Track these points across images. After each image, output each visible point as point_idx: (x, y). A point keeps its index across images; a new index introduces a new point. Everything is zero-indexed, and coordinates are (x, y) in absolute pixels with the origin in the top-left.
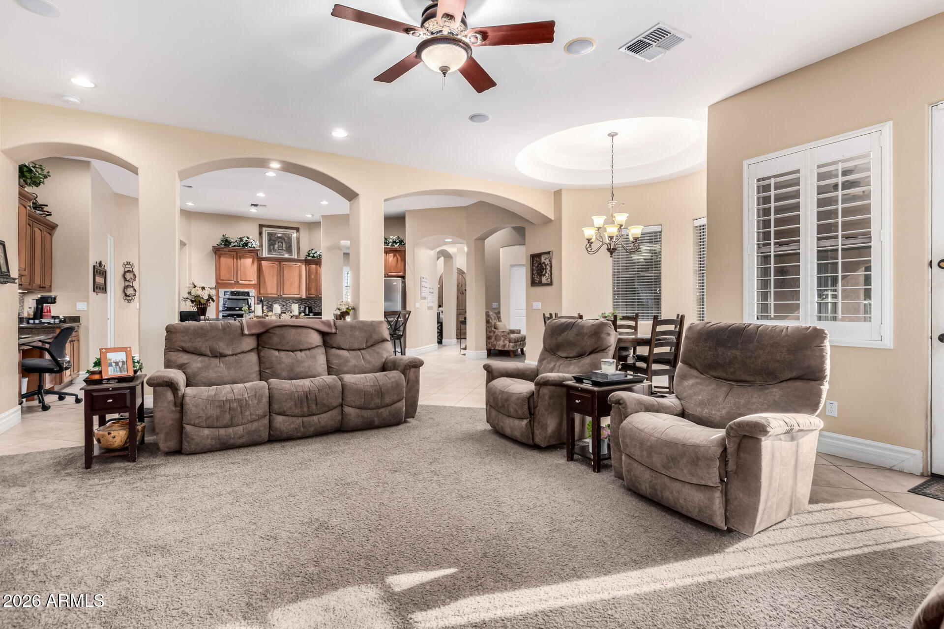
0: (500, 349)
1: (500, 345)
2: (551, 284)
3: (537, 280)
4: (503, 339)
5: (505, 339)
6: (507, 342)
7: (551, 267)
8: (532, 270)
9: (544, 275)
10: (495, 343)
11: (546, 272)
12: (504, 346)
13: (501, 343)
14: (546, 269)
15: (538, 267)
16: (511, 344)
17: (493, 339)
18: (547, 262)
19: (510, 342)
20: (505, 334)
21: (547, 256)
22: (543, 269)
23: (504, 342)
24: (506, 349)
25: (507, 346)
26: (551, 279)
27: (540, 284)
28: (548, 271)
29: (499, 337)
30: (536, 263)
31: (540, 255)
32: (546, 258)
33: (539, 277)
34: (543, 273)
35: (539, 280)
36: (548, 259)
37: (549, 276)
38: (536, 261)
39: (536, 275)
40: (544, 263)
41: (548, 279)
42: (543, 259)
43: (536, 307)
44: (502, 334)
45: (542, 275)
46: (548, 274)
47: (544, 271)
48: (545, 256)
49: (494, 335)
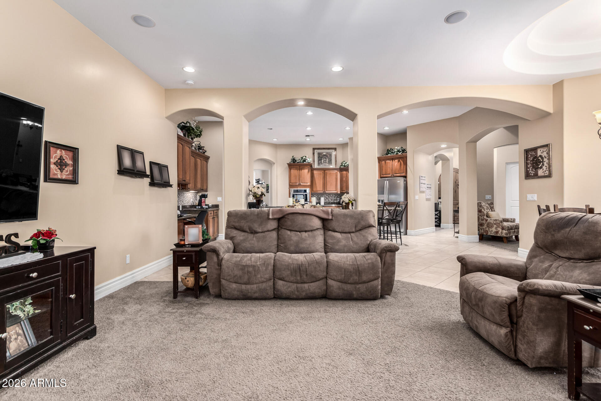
0: (493, 235)
1: (492, 231)
2: (549, 176)
3: (532, 173)
4: (495, 226)
5: (498, 227)
6: (500, 230)
7: (549, 159)
8: (526, 164)
9: (541, 168)
10: (487, 229)
11: (543, 165)
12: (497, 232)
13: (494, 229)
14: (543, 161)
15: (533, 160)
16: (504, 231)
17: (485, 226)
18: (545, 154)
19: (503, 229)
20: (498, 222)
21: (545, 149)
22: (540, 162)
23: (496, 228)
24: (498, 235)
25: (500, 232)
26: (550, 171)
27: (536, 176)
28: (545, 164)
29: (491, 225)
30: (531, 157)
31: (535, 149)
32: (543, 151)
33: (534, 170)
34: (539, 166)
35: (534, 173)
36: (546, 152)
37: (546, 169)
38: (531, 155)
39: (531, 168)
40: (540, 156)
41: (545, 171)
42: (539, 153)
43: (532, 199)
44: (495, 222)
45: (538, 168)
46: (546, 166)
47: (540, 164)
48: (542, 149)
49: (486, 223)
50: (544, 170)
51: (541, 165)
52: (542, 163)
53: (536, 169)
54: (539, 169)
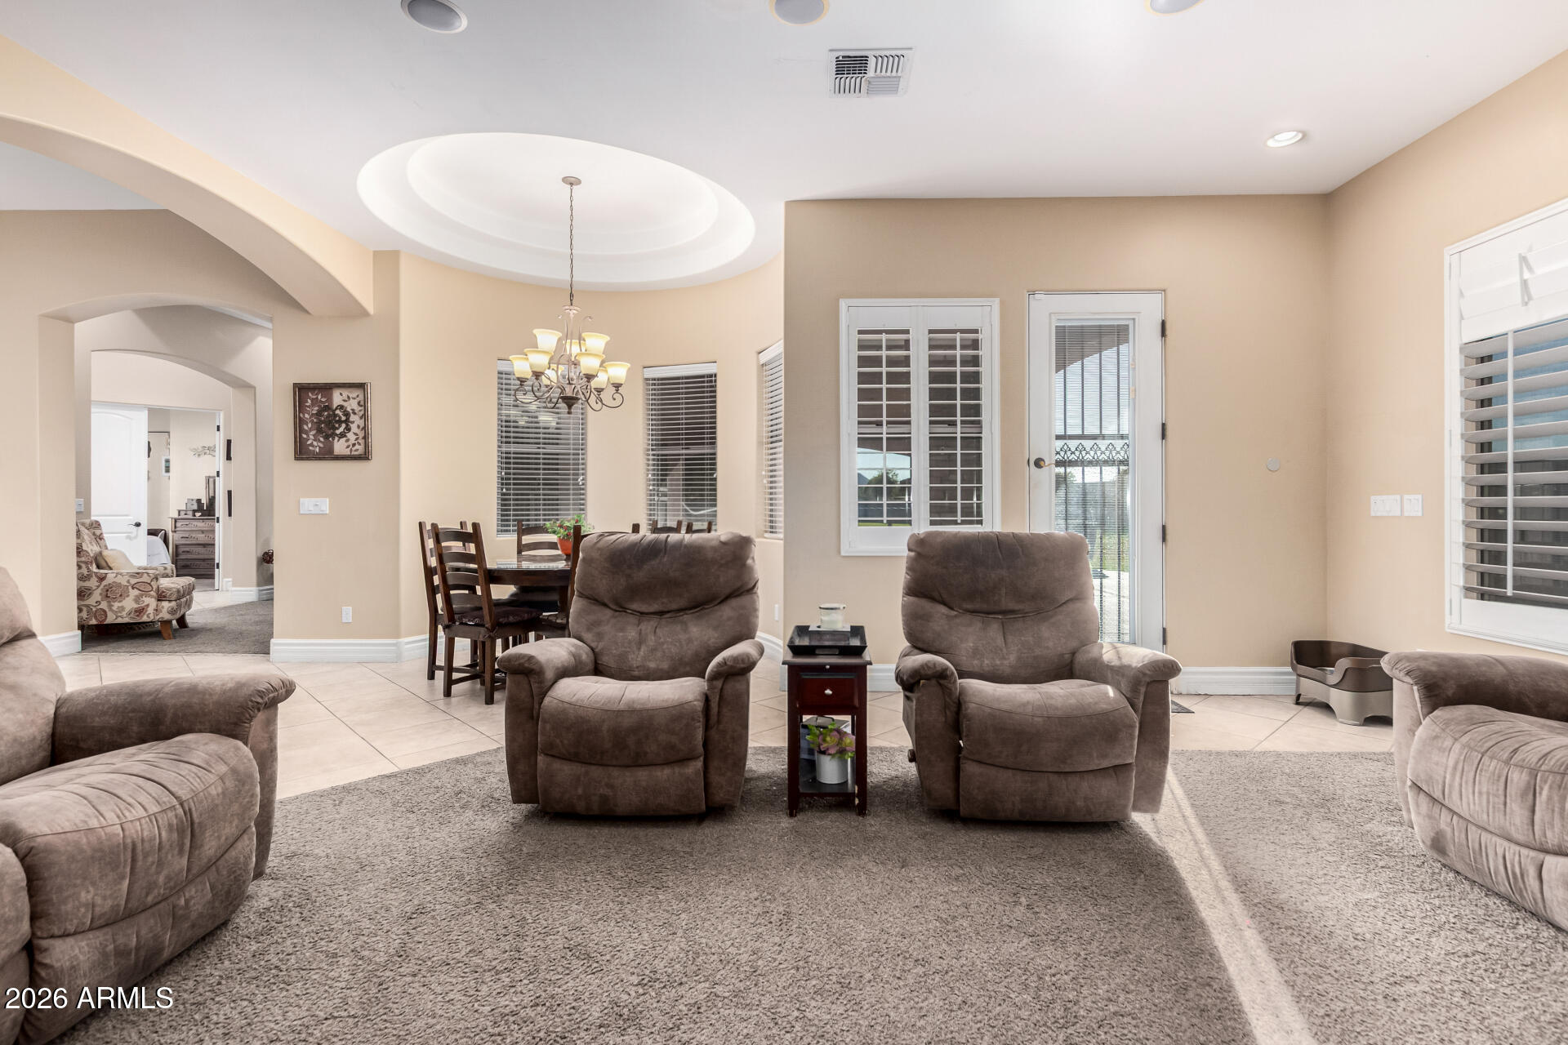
0: (126, 620)
1: (122, 611)
2: (365, 457)
3: (315, 444)
4: (134, 593)
5: (145, 593)
6: (151, 602)
7: (365, 417)
8: (299, 424)
9: (342, 435)
10: (104, 605)
11: (348, 429)
12: (140, 611)
13: (129, 604)
14: (347, 421)
15: (319, 414)
16: (166, 605)
17: (96, 596)
18: (352, 405)
19: (161, 597)
20: (145, 578)
21: (354, 393)
22: (340, 422)
23: (137, 600)
24: (145, 619)
25: (150, 610)
26: (366, 446)
27: (327, 455)
28: (354, 427)
29: (119, 591)
30: (313, 405)
31: (327, 388)
32: (349, 397)
33: (322, 439)
34: (338, 432)
35: (321, 445)
36: (356, 401)
37: (357, 439)
38: (312, 400)
39: (314, 432)
40: (341, 407)
41: (354, 445)
42: (337, 398)
43: (314, 510)
44: (133, 581)
45: (333, 435)
46: (356, 434)
47: (340, 426)
48: (346, 393)
49: (98, 587)
50: (350, 443)
51: (341, 429)
52: (344, 426)
53: (327, 437)
54: (336, 438)
